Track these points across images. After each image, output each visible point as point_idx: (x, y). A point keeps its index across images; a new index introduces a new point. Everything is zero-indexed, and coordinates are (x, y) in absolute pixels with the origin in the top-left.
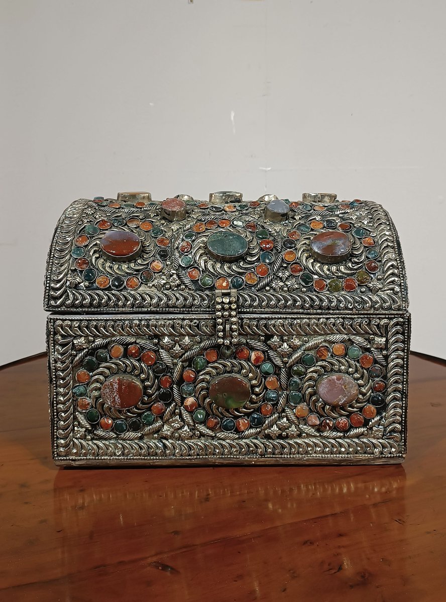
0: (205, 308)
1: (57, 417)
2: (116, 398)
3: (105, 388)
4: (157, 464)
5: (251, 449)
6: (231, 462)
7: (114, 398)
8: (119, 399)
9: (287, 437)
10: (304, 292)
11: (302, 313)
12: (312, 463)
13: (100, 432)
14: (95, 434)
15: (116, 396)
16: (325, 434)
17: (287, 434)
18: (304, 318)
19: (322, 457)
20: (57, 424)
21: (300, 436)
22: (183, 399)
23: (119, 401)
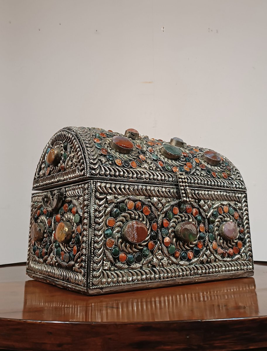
0: (171, 182)
1: (94, 254)
2: (135, 234)
3: (129, 228)
4: (150, 286)
5: (195, 271)
6: (187, 281)
7: (134, 235)
8: (137, 236)
9: (210, 262)
10: (209, 177)
11: (211, 189)
12: (221, 278)
13: (119, 264)
14: (116, 267)
15: (135, 233)
16: (225, 259)
17: (210, 260)
18: (212, 191)
19: (225, 274)
20: (93, 259)
21: (215, 261)
22: (163, 238)
23: (137, 237)
